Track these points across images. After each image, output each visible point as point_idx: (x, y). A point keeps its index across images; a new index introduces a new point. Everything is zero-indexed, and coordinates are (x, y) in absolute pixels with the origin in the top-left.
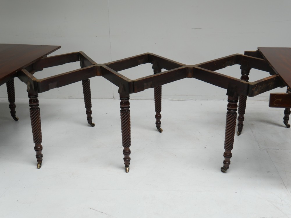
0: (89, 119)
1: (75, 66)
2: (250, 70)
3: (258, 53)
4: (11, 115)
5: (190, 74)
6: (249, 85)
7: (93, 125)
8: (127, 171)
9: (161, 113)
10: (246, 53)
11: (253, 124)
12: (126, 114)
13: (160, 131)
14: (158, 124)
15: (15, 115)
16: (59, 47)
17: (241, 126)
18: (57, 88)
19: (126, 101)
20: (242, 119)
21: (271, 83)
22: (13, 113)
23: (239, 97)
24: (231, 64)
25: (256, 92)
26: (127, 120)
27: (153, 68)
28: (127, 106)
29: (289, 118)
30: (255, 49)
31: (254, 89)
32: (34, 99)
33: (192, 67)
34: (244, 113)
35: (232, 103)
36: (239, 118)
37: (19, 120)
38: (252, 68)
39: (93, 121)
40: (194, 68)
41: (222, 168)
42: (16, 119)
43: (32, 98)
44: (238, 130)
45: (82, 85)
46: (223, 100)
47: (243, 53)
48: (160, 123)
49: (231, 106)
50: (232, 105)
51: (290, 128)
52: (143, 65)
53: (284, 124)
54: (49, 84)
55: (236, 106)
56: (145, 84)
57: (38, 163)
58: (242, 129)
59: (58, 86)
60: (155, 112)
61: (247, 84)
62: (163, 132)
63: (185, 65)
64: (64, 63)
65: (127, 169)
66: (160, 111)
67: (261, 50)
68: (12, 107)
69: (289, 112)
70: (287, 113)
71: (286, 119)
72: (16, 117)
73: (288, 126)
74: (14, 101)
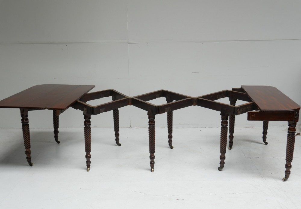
0: (117, 140)
1: (109, 100)
2: (236, 101)
3: (242, 90)
4: (54, 138)
5: (195, 103)
6: (234, 108)
7: (120, 145)
8: (153, 171)
9: (172, 134)
10: (233, 89)
11: (240, 143)
12: (153, 130)
13: (172, 147)
14: (170, 142)
15: (57, 139)
16: (94, 87)
17: (231, 143)
18: (104, 113)
19: (153, 120)
20: (231, 137)
21: (249, 107)
22: (56, 137)
23: (229, 116)
24: (223, 97)
25: (239, 112)
26: (153, 134)
27: (166, 100)
28: (153, 124)
29: (266, 137)
30: (240, 87)
31: (238, 110)
32: (88, 120)
33: (196, 98)
34: (233, 133)
36: (230, 136)
37: (60, 143)
38: (238, 100)
39: (120, 142)
40: (197, 99)
41: (219, 168)
42: (58, 142)
43: (87, 120)
44: (229, 146)
45: (113, 114)
46: (218, 127)
47: (231, 90)
48: (172, 141)
49: (224, 123)
50: (224, 121)
51: (268, 144)
52: (159, 98)
53: (263, 142)
54: (100, 110)
55: (227, 123)
56: (166, 108)
57: (88, 168)
58: (232, 145)
59: (105, 111)
60: (168, 133)
61: (233, 107)
62: (174, 148)
63: (191, 97)
64: (101, 98)
65: (153, 169)
66: (172, 132)
67: (243, 87)
68: (56, 132)
69: (266, 133)
70: (265, 133)
71: (264, 138)
72: (58, 140)
73: (266, 144)
74: (58, 128)
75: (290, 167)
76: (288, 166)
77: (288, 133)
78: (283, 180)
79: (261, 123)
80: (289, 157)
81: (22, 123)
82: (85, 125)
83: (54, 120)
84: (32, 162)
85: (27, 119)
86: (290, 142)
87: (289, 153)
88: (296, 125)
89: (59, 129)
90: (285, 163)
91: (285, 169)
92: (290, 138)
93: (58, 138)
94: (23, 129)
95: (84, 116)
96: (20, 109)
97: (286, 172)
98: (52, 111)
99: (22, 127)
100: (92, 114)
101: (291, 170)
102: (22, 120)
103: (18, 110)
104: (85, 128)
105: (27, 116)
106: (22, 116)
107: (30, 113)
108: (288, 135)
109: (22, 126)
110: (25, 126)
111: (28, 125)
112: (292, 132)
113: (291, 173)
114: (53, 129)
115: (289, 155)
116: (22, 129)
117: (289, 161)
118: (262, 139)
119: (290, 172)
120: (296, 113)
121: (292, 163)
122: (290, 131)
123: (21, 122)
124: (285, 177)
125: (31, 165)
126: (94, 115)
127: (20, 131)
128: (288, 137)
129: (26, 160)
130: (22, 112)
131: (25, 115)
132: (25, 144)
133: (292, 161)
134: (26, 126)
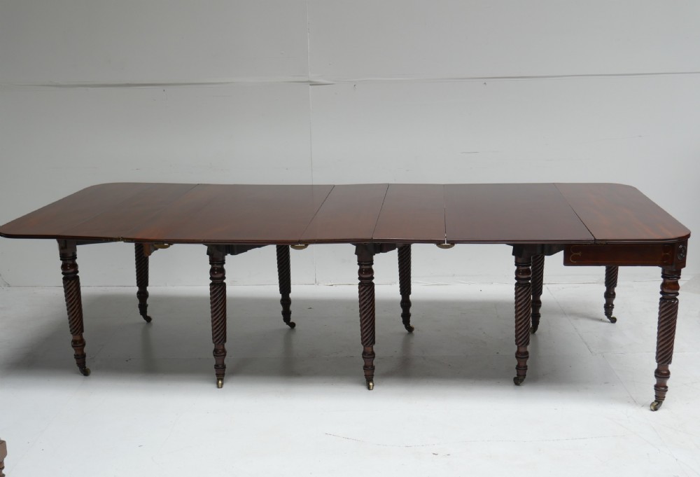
0: (286, 314)
7: (292, 325)
8: (371, 388)
12: (368, 290)
13: (409, 329)
14: (406, 317)
15: (146, 311)
17: (535, 317)
19: (368, 267)
20: (537, 303)
22: (143, 307)
26: (369, 299)
28: (369, 276)
29: (613, 305)
32: (219, 266)
35: (523, 268)
37: (152, 321)
41: (515, 378)
42: (148, 319)
43: (216, 266)
46: (509, 284)
49: (522, 274)
50: (523, 270)
51: (617, 322)
53: (606, 317)
57: (218, 380)
65: (371, 384)
66: (410, 293)
68: (143, 295)
69: (614, 295)
70: (610, 295)
71: (609, 308)
72: (148, 314)
73: (614, 320)
74: (147, 285)
75: (667, 375)
76: (662, 374)
77: (661, 296)
78: (652, 408)
79: (601, 271)
80: (665, 352)
81: (63, 273)
82: (211, 278)
83: (137, 267)
84: (87, 365)
85: (75, 266)
86: (666, 317)
87: (664, 342)
88: (680, 275)
89: (149, 289)
90: (655, 366)
91: (654, 381)
92: (665, 306)
93: (148, 310)
94: (65, 287)
95: (208, 256)
96: (58, 242)
97: (657, 387)
98: (132, 246)
99: (64, 283)
100: (229, 253)
101: (669, 383)
102: (64, 267)
103: (54, 243)
104: (211, 284)
105: (74, 257)
106: (63, 257)
107: (82, 251)
108: (661, 299)
109: (62, 280)
110: (71, 281)
111: (77, 278)
112: (670, 291)
113: (669, 389)
114: (137, 289)
115: (664, 347)
116: (63, 289)
117: (665, 362)
118: (603, 310)
119: (666, 387)
120: (681, 246)
121: (671, 367)
122: (666, 291)
123: (61, 271)
124: (656, 401)
125: (85, 372)
126: (232, 254)
127: (61, 292)
128: (660, 303)
129: (74, 361)
130: (61, 248)
131: (71, 255)
132: (70, 322)
133: (670, 362)
134: (73, 282)
